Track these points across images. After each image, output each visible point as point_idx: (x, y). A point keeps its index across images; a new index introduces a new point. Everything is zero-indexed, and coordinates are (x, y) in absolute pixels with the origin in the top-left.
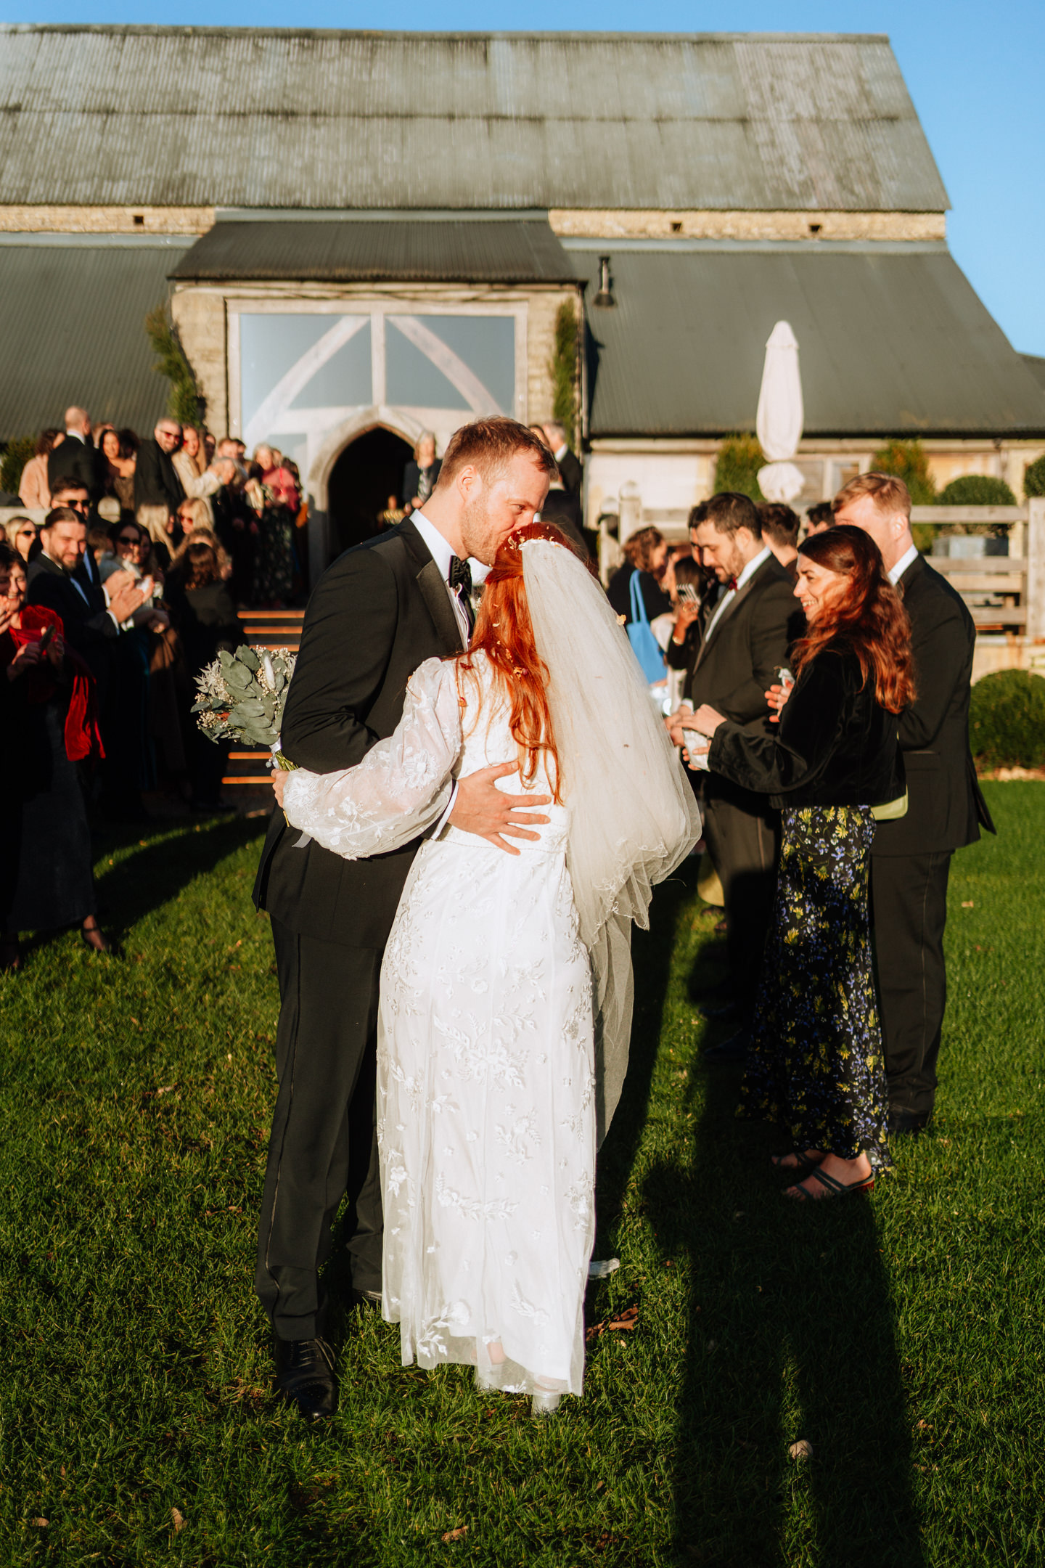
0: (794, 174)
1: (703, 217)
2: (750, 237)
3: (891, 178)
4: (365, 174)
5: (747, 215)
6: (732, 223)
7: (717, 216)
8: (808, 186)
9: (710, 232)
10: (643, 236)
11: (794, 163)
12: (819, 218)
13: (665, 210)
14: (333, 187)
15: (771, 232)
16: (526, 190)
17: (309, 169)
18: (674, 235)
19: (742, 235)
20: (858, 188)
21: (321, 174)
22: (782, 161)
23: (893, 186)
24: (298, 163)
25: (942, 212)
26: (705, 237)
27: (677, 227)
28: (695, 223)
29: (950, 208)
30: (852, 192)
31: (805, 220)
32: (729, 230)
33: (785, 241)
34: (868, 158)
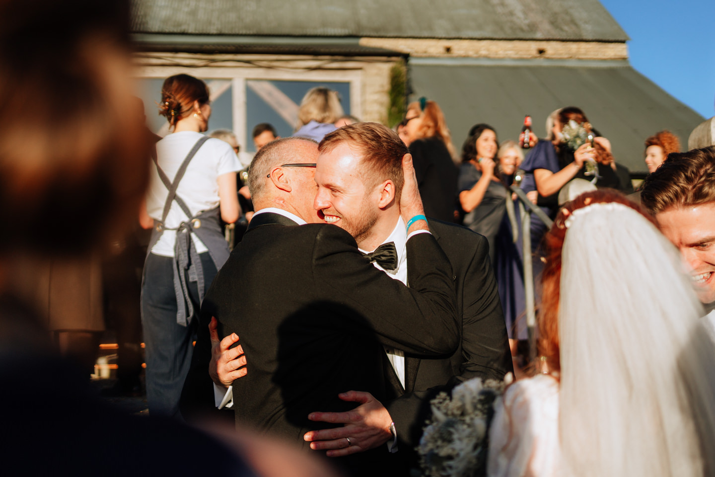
0: (521, 19)
1: (465, 44)
2: (497, 56)
3: (586, 22)
4: (232, 16)
5: (495, 42)
6: (485, 48)
7: (475, 43)
8: (533, 27)
9: (471, 53)
10: (424, 55)
11: (520, 14)
12: (543, 45)
13: (440, 39)
14: (210, 23)
15: (511, 53)
16: (344, 26)
17: (193, 13)
18: (447, 55)
19: (492, 56)
20: (566, 28)
21: (201, 15)
22: (511, 14)
23: (588, 27)
24: (186, 9)
25: (623, 42)
26: (466, 57)
27: (448, 50)
28: (460, 48)
29: (628, 39)
30: (562, 30)
31: (534, 47)
32: (483, 52)
33: (522, 59)
34: (567, 13)
